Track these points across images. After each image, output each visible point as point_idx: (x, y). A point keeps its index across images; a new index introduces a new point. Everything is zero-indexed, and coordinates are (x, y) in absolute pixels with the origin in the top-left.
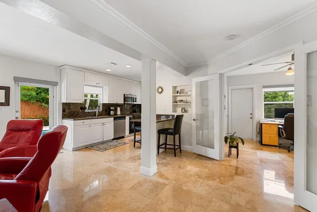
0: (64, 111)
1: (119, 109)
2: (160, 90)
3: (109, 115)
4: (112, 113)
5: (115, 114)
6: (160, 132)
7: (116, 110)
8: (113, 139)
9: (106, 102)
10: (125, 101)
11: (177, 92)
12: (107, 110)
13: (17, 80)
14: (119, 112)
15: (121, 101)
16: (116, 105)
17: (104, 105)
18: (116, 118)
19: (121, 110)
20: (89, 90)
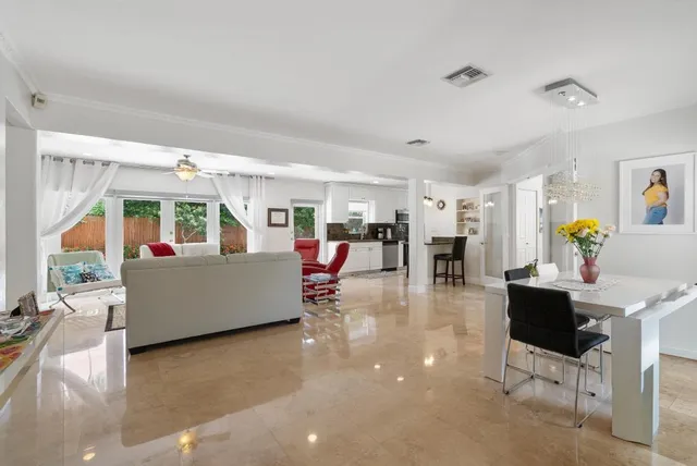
0: (328, 232)
1: (389, 231)
2: (441, 205)
3: (375, 238)
4: (380, 235)
5: (385, 237)
6: (437, 258)
7: (385, 233)
8: (382, 270)
9: (372, 221)
10: (397, 219)
11: (463, 206)
12: (374, 232)
13: (293, 201)
14: (389, 236)
15: (392, 220)
16: (385, 226)
17: (370, 225)
18: (386, 242)
19: (392, 233)
20: (353, 207)
